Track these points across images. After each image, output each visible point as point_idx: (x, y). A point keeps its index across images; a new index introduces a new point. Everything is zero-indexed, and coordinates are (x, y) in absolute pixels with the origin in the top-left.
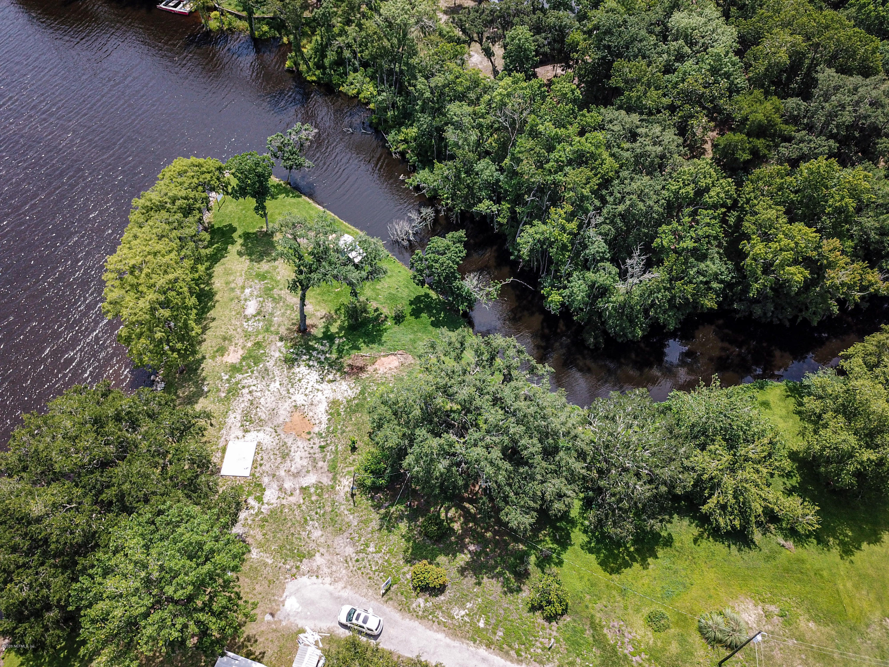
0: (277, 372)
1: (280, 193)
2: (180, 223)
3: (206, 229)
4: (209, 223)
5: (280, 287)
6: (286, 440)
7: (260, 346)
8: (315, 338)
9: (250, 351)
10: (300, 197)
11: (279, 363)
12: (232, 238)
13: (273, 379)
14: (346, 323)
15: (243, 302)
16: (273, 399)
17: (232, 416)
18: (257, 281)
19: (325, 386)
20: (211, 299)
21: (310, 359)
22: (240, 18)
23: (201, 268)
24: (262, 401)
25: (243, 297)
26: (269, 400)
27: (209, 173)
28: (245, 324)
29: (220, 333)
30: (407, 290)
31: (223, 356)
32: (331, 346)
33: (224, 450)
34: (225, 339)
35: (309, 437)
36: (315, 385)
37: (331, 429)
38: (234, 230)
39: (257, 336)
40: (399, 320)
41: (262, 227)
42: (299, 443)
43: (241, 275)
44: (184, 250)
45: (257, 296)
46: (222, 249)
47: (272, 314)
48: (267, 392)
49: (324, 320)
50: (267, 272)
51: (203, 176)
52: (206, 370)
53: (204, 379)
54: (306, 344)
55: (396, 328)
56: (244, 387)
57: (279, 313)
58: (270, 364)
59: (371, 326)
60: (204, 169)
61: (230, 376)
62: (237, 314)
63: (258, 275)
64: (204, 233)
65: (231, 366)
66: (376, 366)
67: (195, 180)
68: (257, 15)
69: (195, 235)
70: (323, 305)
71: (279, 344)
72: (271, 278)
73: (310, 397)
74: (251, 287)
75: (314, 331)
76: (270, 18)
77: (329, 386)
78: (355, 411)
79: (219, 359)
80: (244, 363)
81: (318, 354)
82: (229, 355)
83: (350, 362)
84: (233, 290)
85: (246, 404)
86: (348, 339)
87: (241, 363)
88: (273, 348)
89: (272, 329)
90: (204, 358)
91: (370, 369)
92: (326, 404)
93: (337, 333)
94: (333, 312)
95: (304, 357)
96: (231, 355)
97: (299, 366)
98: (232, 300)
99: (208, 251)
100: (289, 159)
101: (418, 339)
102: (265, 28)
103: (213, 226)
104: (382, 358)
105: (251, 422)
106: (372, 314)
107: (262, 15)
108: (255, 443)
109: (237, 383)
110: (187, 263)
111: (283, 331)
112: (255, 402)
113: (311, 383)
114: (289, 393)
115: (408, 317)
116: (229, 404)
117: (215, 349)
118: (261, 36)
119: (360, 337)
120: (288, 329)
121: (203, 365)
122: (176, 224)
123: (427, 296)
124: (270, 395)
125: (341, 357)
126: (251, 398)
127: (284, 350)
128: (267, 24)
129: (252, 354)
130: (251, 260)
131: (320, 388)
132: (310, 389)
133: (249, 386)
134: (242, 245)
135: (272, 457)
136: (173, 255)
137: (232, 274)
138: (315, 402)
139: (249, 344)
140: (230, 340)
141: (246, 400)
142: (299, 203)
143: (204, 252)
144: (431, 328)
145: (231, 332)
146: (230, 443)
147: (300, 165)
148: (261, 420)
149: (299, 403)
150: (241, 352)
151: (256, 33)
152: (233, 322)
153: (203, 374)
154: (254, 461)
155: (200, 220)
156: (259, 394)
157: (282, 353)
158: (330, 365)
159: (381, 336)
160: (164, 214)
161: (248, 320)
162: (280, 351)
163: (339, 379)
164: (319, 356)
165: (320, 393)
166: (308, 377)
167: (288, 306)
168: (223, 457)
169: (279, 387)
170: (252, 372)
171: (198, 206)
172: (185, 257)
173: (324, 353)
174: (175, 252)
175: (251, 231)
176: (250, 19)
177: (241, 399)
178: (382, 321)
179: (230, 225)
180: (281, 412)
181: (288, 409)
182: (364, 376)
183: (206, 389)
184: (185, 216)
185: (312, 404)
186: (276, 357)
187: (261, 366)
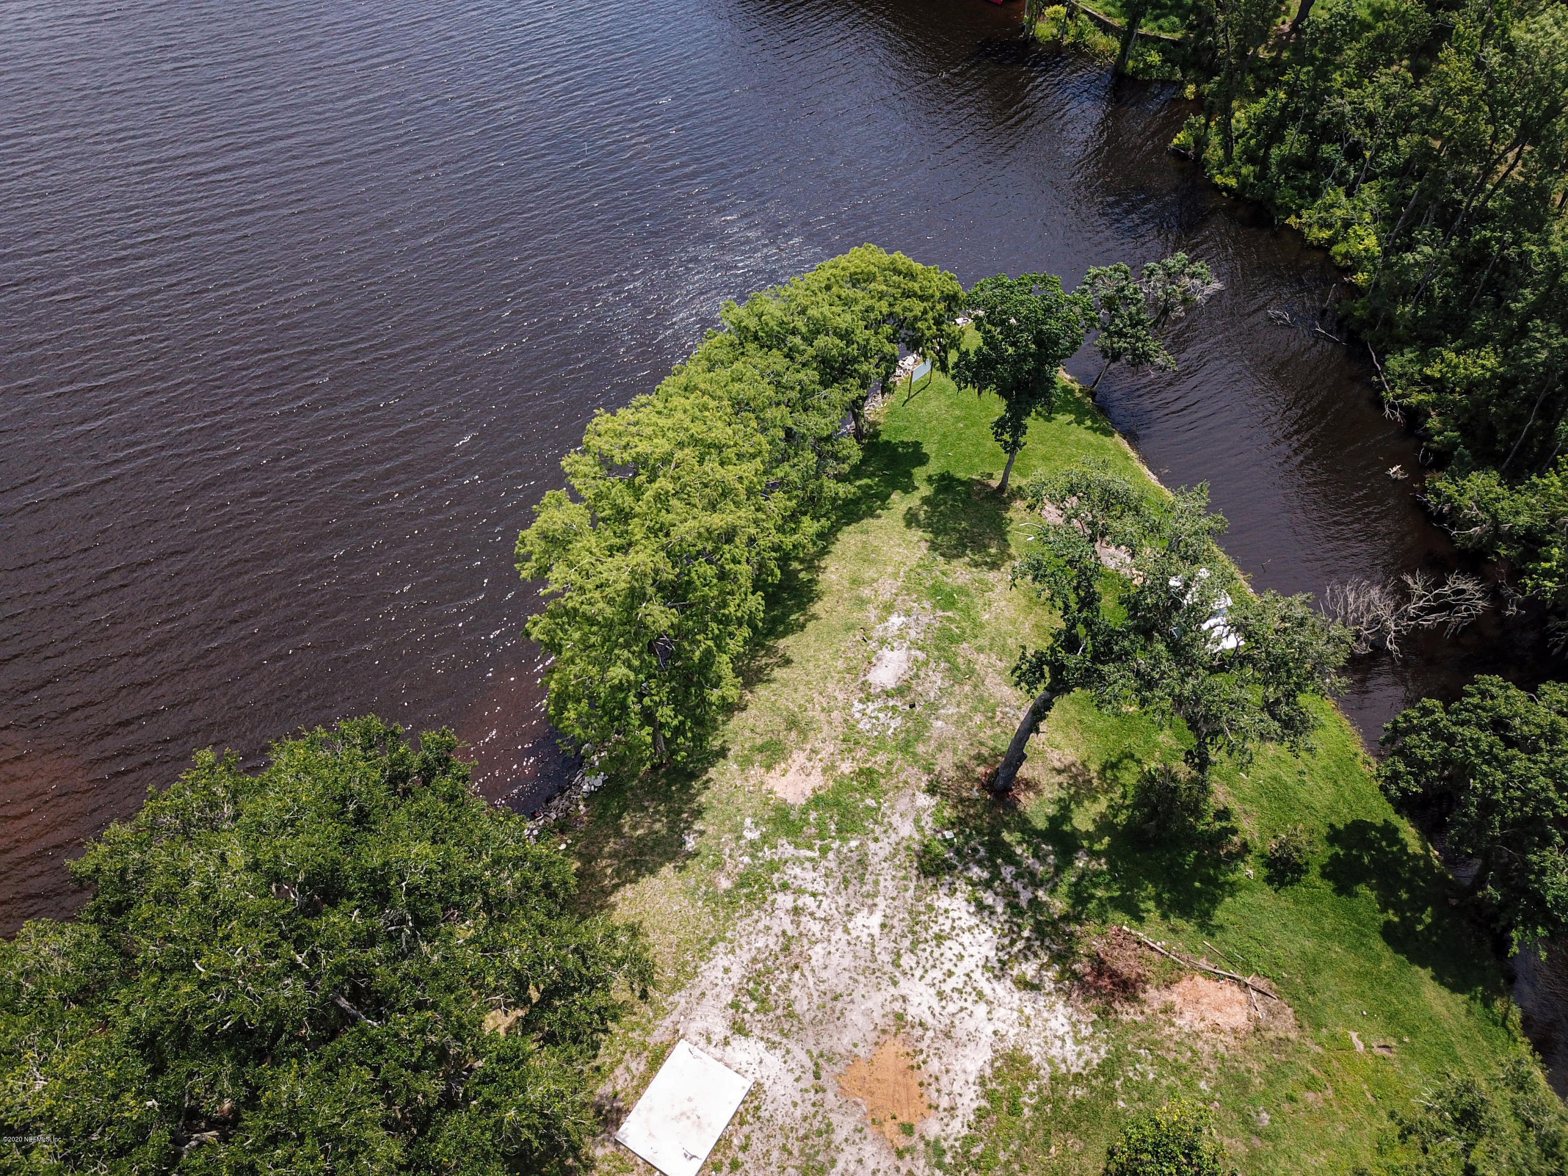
0: (887, 885)
1: (1064, 410)
2: (805, 393)
3: (858, 435)
4: (873, 424)
5: (981, 641)
6: (835, 1118)
7: (872, 784)
8: (1024, 825)
9: (841, 786)
10: (1109, 434)
11: (902, 856)
12: (910, 476)
13: (869, 901)
14: (1122, 818)
15: (873, 645)
16: (847, 962)
17: (722, 961)
18: (927, 605)
19: (1002, 990)
20: (801, 607)
21: (988, 885)
22: (1106, 28)
23: (810, 526)
24: (818, 952)
25: (878, 631)
26: (835, 958)
27: (922, 298)
28: (858, 706)
29: (790, 701)
30: (1329, 789)
31: (769, 768)
32: (1059, 870)
33: (657, 1060)
34: (792, 723)
35: (902, 1142)
36: (977, 975)
37: (977, 1150)
38: (922, 459)
39: (874, 751)
40: (1282, 875)
41: (990, 476)
42: (869, 1149)
43: (895, 576)
44: (786, 467)
45: (914, 644)
46: (877, 496)
47: (933, 707)
48: (839, 933)
49: (1062, 778)
50: (963, 591)
51: (906, 303)
52: (714, 788)
53: (698, 813)
54: (995, 833)
55: (1265, 896)
56: (785, 887)
57: (952, 710)
58: (879, 850)
59: (1191, 857)
60: (916, 286)
61: (764, 838)
62: (849, 670)
63: (936, 590)
64: (850, 442)
65: (777, 809)
66: (1174, 997)
67: (884, 307)
68: (1145, 30)
69: (828, 439)
70: (1075, 735)
71: (924, 801)
72: (966, 611)
73: (952, 1008)
74: (908, 614)
75: (1028, 802)
76: (1173, 42)
77: (1018, 997)
78: (1068, 1126)
79: (756, 772)
80: (813, 816)
81: (1017, 877)
82: (784, 773)
83: (1098, 945)
84: (861, 603)
85: (771, 941)
86: (1113, 867)
87: (804, 811)
88: (903, 804)
89: (920, 749)
90: (723, 753)
91: (1154, 996)
92: (989, 1055)
93: (1088, 835)
94: (1094, 767)
95: (976, 872)
96: (790, 776)
97: (953, 892)
98: (849, 628)
99: (844, 490)
100: (1121, 334)
101: (1330, 963)
102: (1155, 58)
103: (877, 434)
104: (1199, 979)
105: (764, 1006)
106: (1207, 824)
107: (1156, 33)
108: (748, 1084)
109: (773, 867)
110: (779, 503)
111: (945, 764)
112: (795, 948)
113: (968, 964)
114: (896, 964)
115: (1314, 876)
116: (727, 918)
117: (759, 741)
118: (1136, 71)
119: (1151, 876)
120: (960, 767)
121: (712, 773)
122: (794, 395)
123: (1389, 832)
124: (843, 945)
125: (1077, 919)
126: (791, 930)
127: (928, 822)
128: (1161, 51)
129: (843, 798)
130: (934, 547)
131: (987, 989)
132: (957, 981)
133: (799, 892)
134: (926, 501)
135: (775, 1154)
136: (748, 469)
137: (873, 562)
138: (959, 1033)
139: (846, 767)
140: (804, 734)
141: (777, 929)
142: (1102, 448)
143: (831, 487)
144: (1378, 945)
145: (815, 713)
146: (682, 1048)
147: (1146, 355)
148: (790, 1015)
149: (913, 1012)
150: (817, 779)
151: (1131, 63)
152: (831, 686)
153: (702, 799)
154: (723, 1143)
155: (855, 408)
156: (816, 927)
157: (921, 829)
158: (1038, 928)
159: (1215, 901)
160: (777, 360)
161: (868, 699)
162: (917, 821)
163: (1049, 986)
164: (1018, 886)
165: (982, 1009)
166: (966, 938)
167: (981, 699)
168: (645, 1081)
169: (876, 931)
170: (824, 851)
171: (865, 367)
172: (780, 484)
173: (1035, 882)
174: (757, 463)
175: (962, 475)
176: (1127, 36)
177: (766, 921)
178: (1229, 855)
179: (917, 445)
180: (855, 1016)
181: (877, 1016)
182: (1128, 1014)
183: (691, 844)
184: (825, 384)
185: (948, 1035)
186: (901, 834)
187: (854, 844)
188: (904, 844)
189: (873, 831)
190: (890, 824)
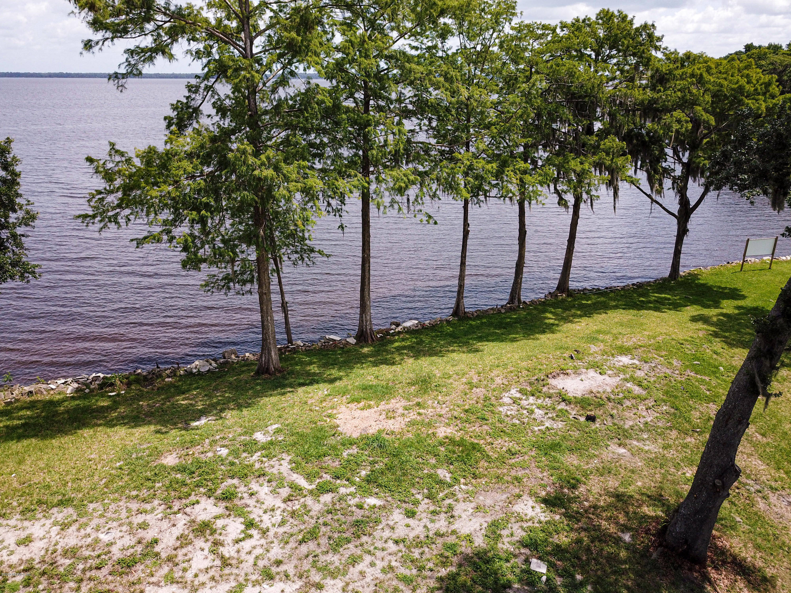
0: (368, 572)
7: (465, 460)
9: (420, 443)
11: (431, 552)
13: (317, 576)
17: (35, 528)
58: (402, 526)
85: (125, 542)
116: (120, 490)
120: (620, 496)
126: (165, 545)
129: (410, 454)
139: (445, 431)
141: (150, 534)
150: (394, 425)
156: (202, 562)
157: (494, 536)
170: (323, 489)
186: (456, 526)
187: (372, 501)
188: (451, 540)
189: (416, 503)
190: (450, 508)
